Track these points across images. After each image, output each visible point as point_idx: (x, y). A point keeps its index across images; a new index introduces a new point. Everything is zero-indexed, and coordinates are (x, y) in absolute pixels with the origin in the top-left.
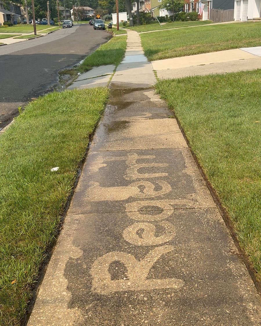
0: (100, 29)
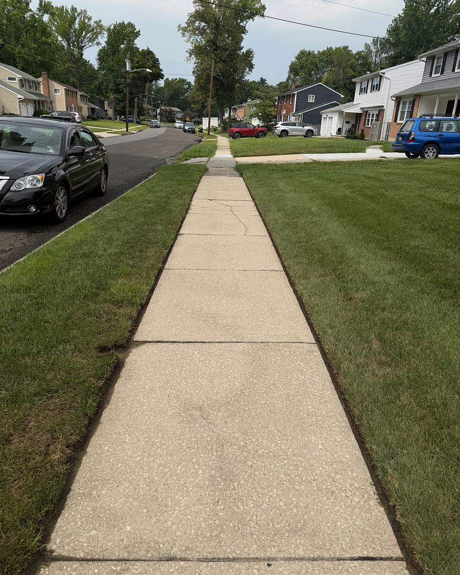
0: (189, 132)
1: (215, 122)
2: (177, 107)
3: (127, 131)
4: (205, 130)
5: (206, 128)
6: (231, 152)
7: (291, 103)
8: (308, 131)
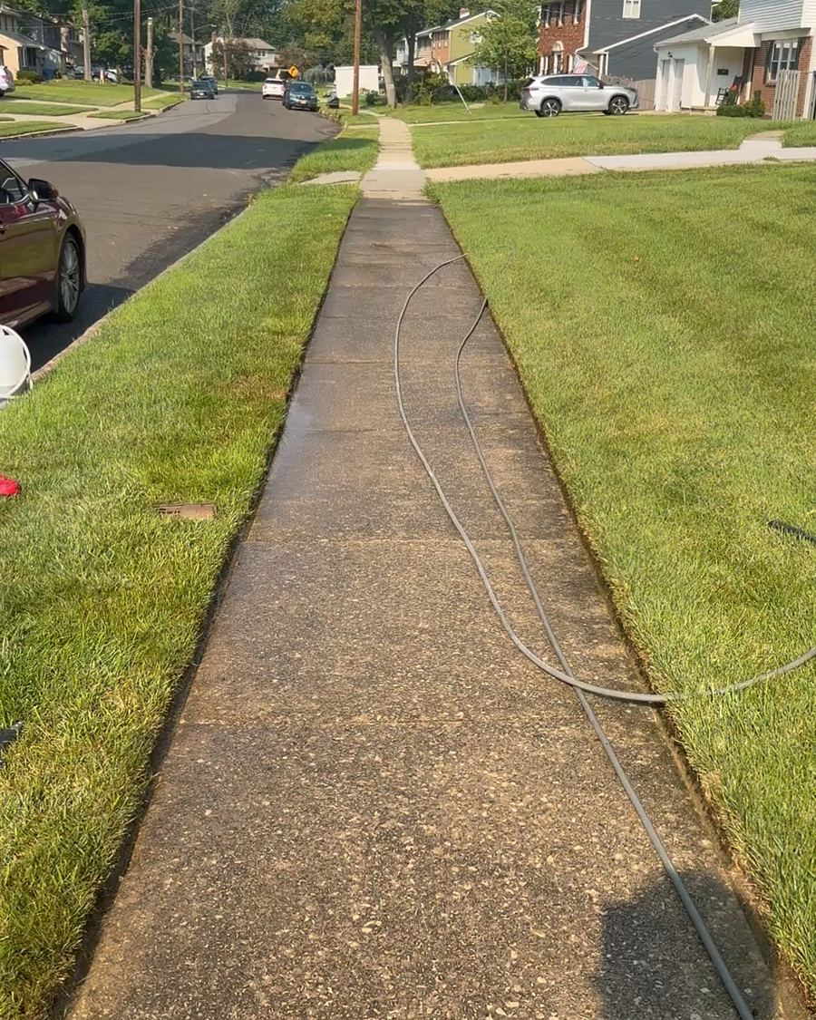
0: (302, 108)
1: (370, 78)
2: (264, 38)
3: (138, 110)
4: (345, 101)
5: (345, 96)
6: (416, 156)
7: (576, 22)
8: (614, 97)
